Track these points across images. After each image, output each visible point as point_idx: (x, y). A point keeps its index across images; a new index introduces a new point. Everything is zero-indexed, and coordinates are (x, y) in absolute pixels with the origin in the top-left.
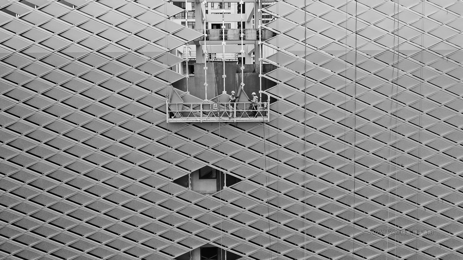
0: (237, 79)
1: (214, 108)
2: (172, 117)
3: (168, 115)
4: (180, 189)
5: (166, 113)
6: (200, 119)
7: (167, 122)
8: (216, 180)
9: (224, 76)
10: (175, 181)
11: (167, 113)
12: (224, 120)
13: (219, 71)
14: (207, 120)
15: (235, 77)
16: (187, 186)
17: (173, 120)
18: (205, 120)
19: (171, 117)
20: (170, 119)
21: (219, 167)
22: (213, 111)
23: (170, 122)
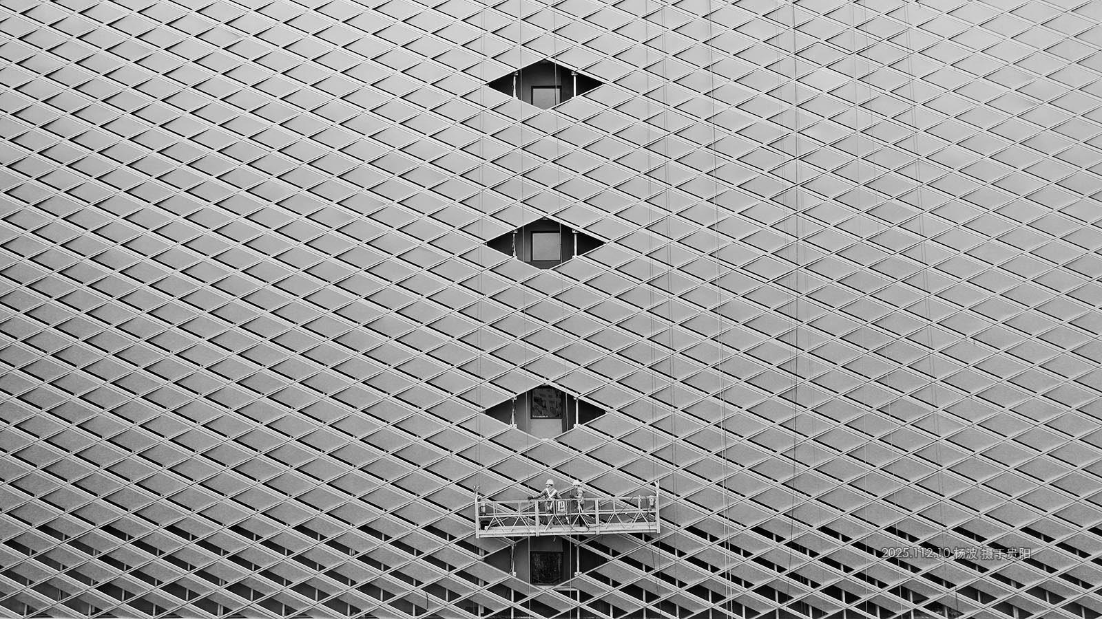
1: (559, 510)
2: (486, 528)
3: (478, 525)
5: (474, 522)
6: (535, 529)
7: (477, 537)
11: (477, 520)
12: (577, 532)
14: (548, 531)
17: (488, 533)
18: (544, 531)
19: (482, 528)
20: (482, 532)
22: (558, 515)
23: (481, 537)
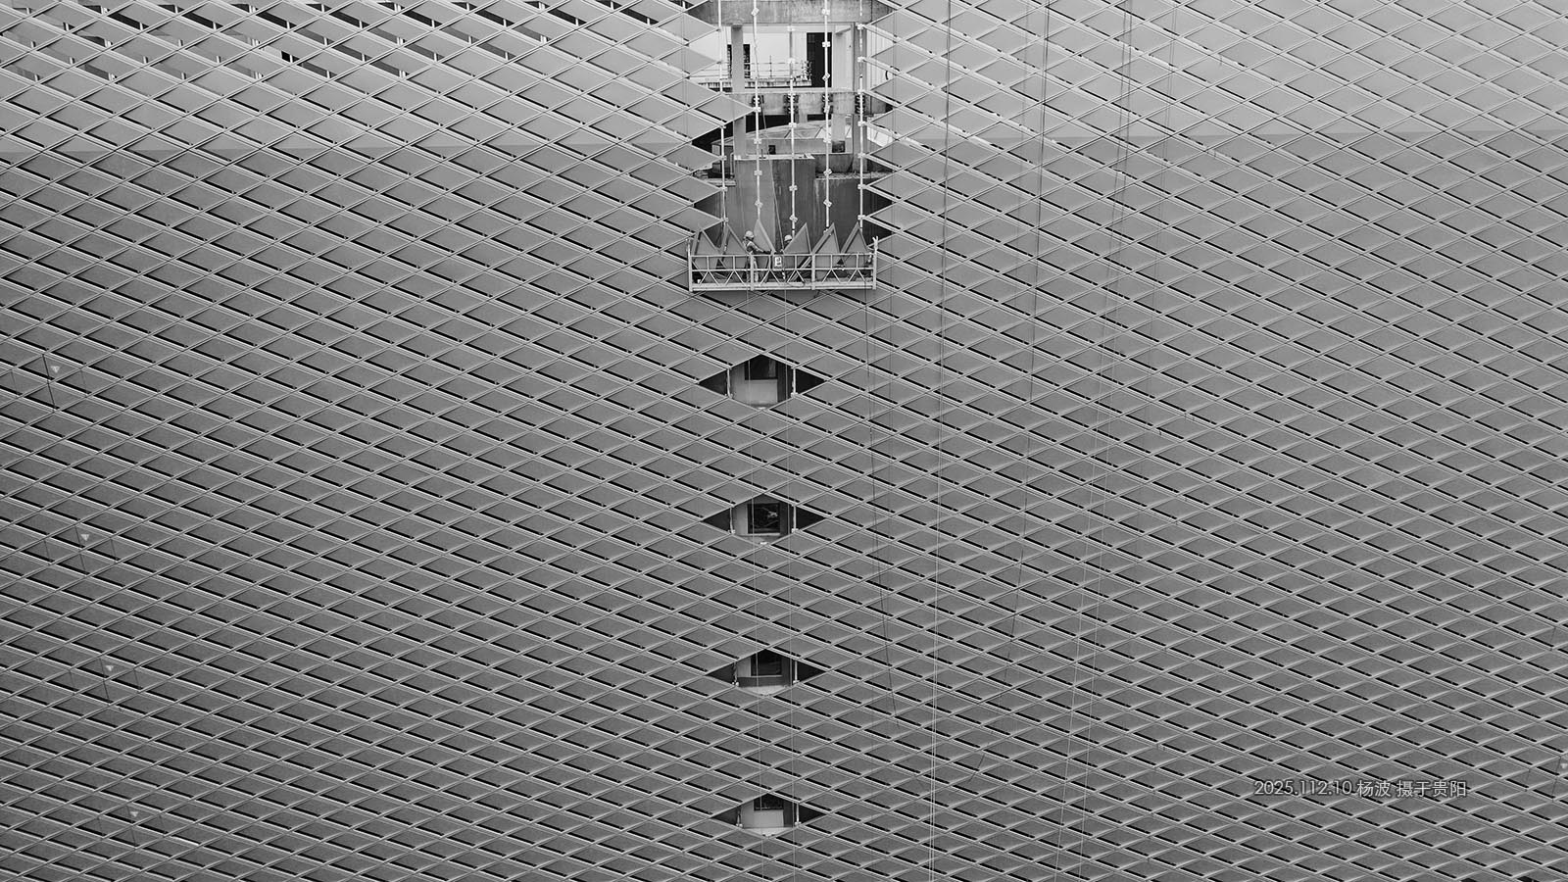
0: (817, 191)
4: (713, 398)
8: (776, 381)
9: (793, 188)
10: (701, 384)
13: (783, 176)
15: (813, 188)
16: (725, 392)
21: (784, 358)
